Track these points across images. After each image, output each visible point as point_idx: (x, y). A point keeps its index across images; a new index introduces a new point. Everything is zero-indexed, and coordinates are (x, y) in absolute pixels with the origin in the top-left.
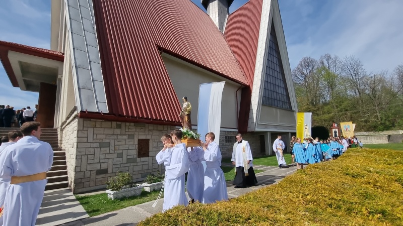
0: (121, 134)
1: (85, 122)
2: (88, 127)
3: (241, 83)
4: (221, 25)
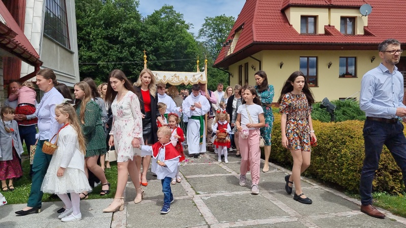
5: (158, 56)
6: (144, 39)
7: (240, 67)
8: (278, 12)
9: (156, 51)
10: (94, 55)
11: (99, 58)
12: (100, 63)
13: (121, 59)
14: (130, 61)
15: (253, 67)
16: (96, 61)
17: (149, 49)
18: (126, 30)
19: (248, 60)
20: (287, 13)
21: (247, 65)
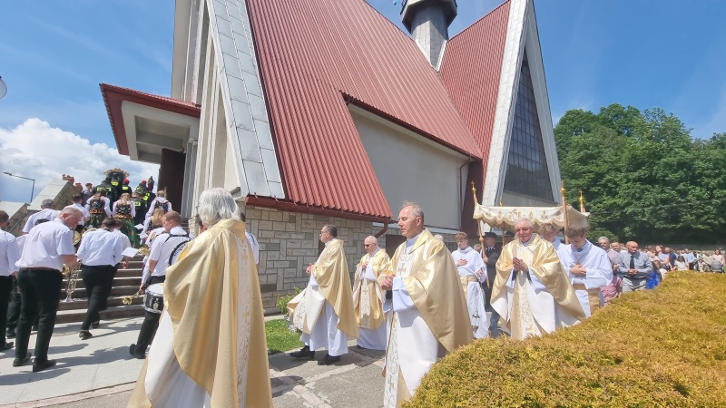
0: (295, 232)
2: (252, 219)
3: (468, 155)
4: (434, 56)
6: (704, 169)
10: (619, 201)
11: (628, 204)
12: (629, 210)
13: (664, 201)
14: (679, 202)
16: (623, 208)
17: (713, 182)
18: (667, 165)
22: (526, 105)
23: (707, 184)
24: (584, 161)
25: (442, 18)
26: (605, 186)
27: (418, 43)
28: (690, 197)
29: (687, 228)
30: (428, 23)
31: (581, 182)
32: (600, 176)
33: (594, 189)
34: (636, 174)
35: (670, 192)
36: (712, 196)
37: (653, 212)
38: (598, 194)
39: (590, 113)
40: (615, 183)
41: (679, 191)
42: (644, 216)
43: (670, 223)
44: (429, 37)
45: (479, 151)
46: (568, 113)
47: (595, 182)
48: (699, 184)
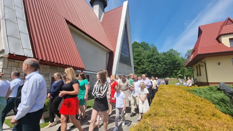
1: (9, 62)
2: (12, 67)
3: (109, 50)
4: (100, 17)
5: (166, 65)
6: (161, 60)
7: (197, 66)
8: (214, 39)
9: (165, 64)
10: (145, 67)
11: (146, 67)
12: (147, 69)
13: (153, 67)
14: (156, 67)
15: (202, 66)
16: (145, 68)
17: (162, 63)
18: (154, 58)
19: (199, 63)
20: (219, 39)
21: (199, 65)
22: (126, 38)
23: (161, 63)
24: (138, 55)
25: (103, 5)
26: (142, 62)
27: (95, 11)
28: (158, 66)
29: (157, 74)
30: (98, 5)
31: (137, 61)
32: (141, 60)
33: (139, 63)
34: (148, 60)
35: (154, 65)
36: (162, 66)
37: (151, 70)
38: (140, 65)
39: (139, 43)
40: (144, 62)
41: (156, 65)
42: (149, 71)
43: (154, 72)
44: (98, 10)
45: (113, 49)
46: (134, 42)
47: (140, 61)
48: (160, 63)
